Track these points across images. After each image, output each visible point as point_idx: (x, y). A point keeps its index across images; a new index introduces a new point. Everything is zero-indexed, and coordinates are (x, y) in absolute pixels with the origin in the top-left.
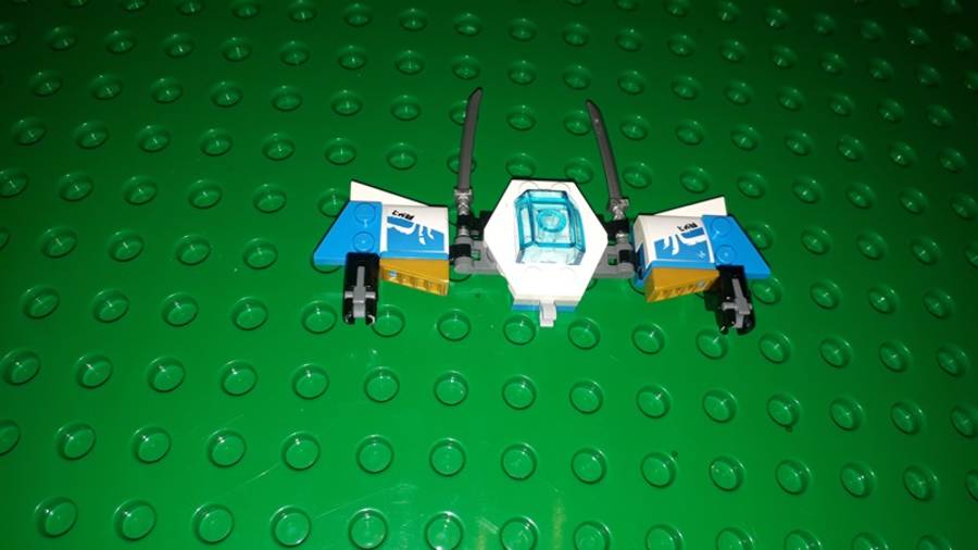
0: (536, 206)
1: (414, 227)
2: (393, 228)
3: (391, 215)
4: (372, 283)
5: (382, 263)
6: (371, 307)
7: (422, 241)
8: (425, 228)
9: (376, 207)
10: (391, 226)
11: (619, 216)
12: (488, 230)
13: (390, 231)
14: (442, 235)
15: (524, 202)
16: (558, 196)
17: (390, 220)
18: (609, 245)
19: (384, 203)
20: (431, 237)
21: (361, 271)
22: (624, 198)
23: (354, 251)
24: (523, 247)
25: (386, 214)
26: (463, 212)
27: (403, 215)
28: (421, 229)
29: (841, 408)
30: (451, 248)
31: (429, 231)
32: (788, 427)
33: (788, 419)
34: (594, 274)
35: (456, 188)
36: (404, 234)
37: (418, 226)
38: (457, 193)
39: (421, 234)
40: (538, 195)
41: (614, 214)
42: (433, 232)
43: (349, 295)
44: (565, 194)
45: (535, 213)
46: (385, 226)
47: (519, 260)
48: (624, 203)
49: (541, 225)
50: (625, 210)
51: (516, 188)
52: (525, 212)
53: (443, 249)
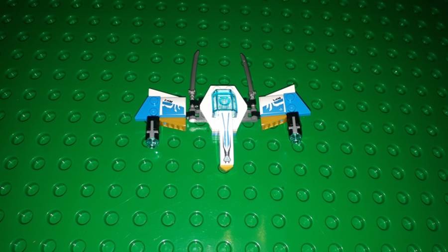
0: (219, 95)
1: (173, 105)
2: (165, 106)
3: (164, 101)
4: (157, 127)
5: (160, 119)
6: (157, 136)
7: (176, 110)
8: (177, 106)
9: (158, 98)
10: (164, 105)
11: (252, 98)
12: (202, 105)
13: (164, 107)
14: (183, 108)
15: (215, 95)
16: (228, 91)
17: (164, 103)
18: (248, 109)
19: (161, 96)
20: (179, 109)
21: (152, 122)
22: (254, 91)
23: (150, 115)
24: (214, 111)
25: (162, 101)
26: (192, 99)
27: (168, 101)
28: (175, 106)
29: (348, 169)
30: (187, 113)
31: (178, 107)
32: (327, 177)
33: (328, 174)
34: (242, 121)
35: (190, 90)
36: (169, 108)
37: (174, 105)
38: (189, 91)
39: (175, 108)
40: (219, 92)
41: (251, 97)
42: (180, 107)
43: (148, 132)
44: (230, 90)
45: (219, 98)
46: (162, 105)
47: (213, 116)
48: (254, 93)
49: (221, 103)
50: (255, 96)
51: (212, 89)
52: (215, 98)
53: (183, 113)
